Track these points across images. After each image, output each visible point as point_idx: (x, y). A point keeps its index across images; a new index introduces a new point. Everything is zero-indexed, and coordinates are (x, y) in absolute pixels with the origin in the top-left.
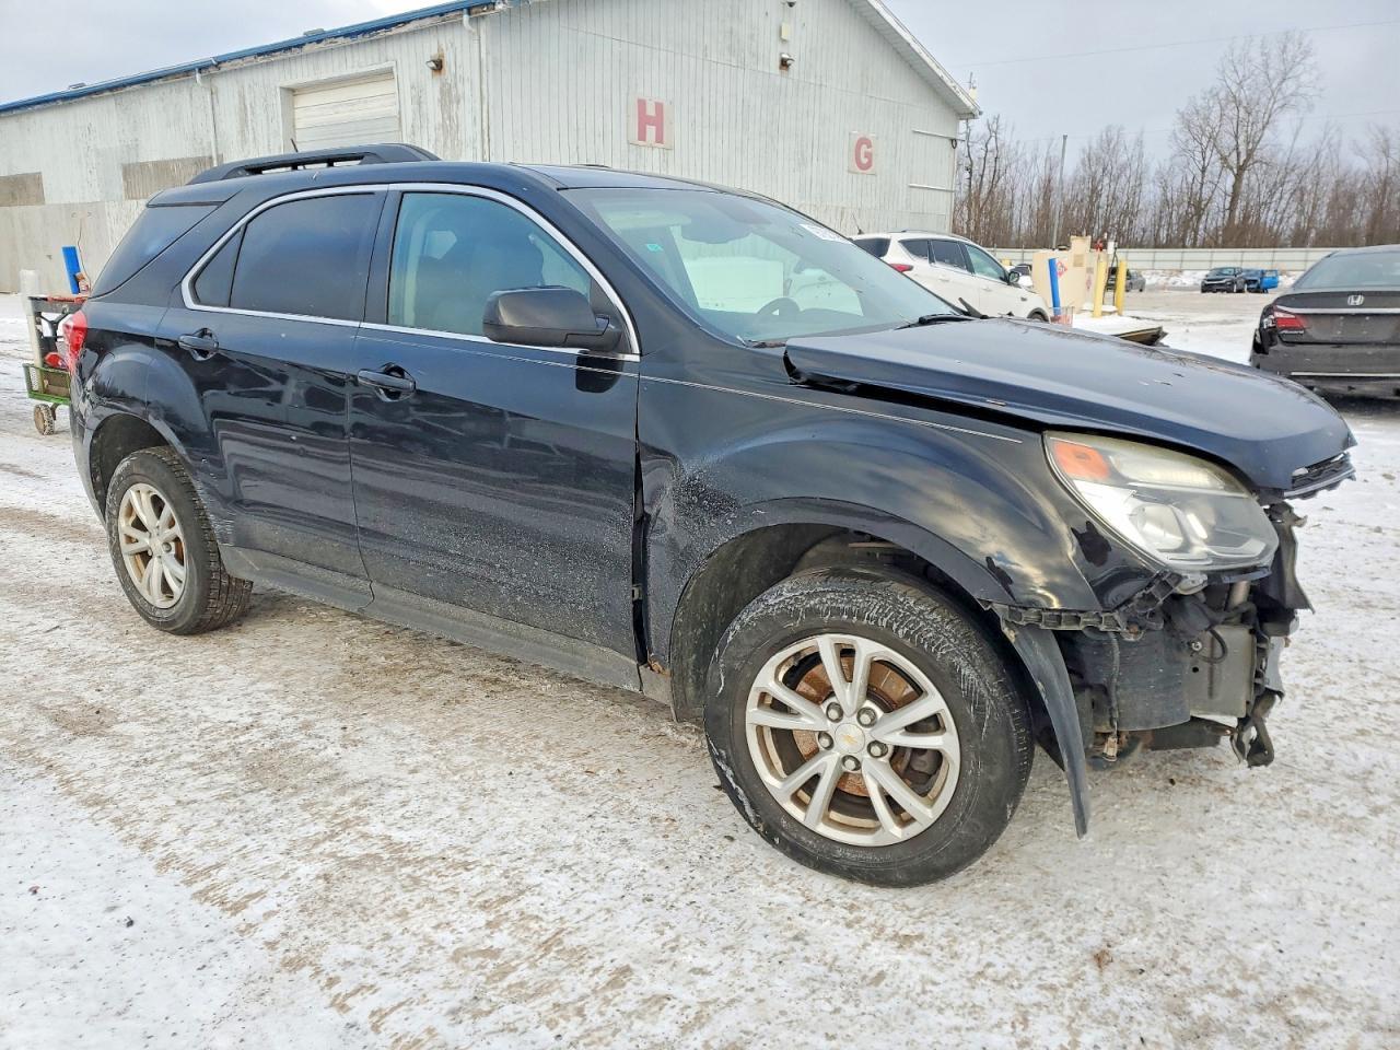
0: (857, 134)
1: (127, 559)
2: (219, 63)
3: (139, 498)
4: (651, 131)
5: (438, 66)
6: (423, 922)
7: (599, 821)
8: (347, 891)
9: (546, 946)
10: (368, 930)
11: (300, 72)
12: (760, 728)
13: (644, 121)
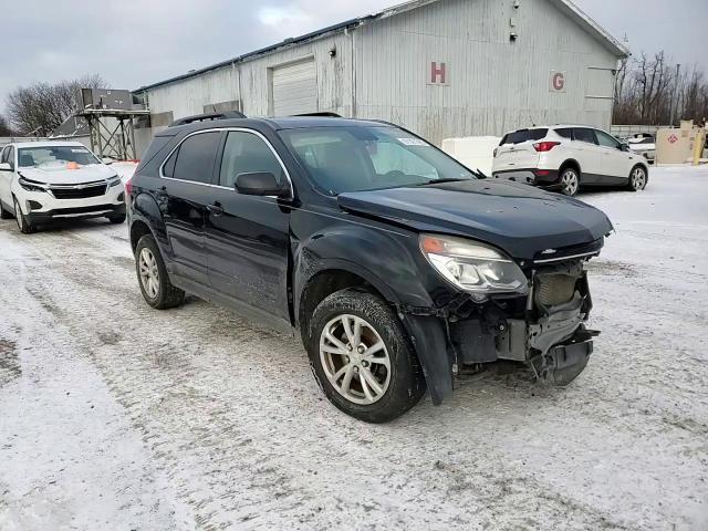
0: (555, 71)
1: (142, 277)
2: (242, 58)
3: (145, 253)
4: (438, 77)
5: (334, 53)
6: (187, 417)
7: (274, 389)
8: (166, 404)
9: (226, 430)
10: (168, 418)
11: (276, 60)
12: (326, 353)
13: (435, 72)
